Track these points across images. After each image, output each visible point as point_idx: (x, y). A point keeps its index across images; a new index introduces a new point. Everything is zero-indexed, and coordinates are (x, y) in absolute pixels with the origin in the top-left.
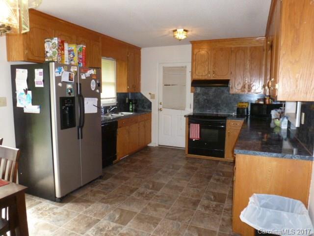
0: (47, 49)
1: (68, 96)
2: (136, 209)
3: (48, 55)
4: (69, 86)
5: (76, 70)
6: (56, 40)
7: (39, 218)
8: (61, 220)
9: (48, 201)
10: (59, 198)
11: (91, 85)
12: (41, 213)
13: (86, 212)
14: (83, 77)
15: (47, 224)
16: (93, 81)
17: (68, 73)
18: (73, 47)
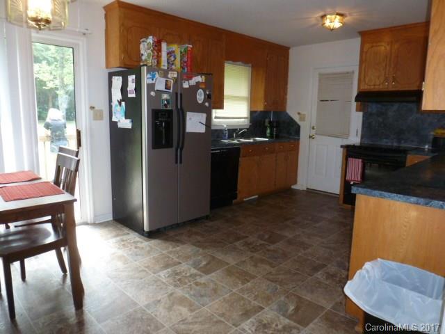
0: (142, 52)
1: (164, 108)
2: (231, 260)
3: (143, 58)
4: (165, 96)
5: (176, 76)
6: (150, 40)
7: (119, 248)
8: (139, 255)
9: (137, 234)
10: (147, 232)
11: (198, 97)
12: (124, 245)
13: (170, 252)
14: (186, 85)
15: (124, 256)
16: (200, 91)
17: (164, 80)
18: (175, 47)
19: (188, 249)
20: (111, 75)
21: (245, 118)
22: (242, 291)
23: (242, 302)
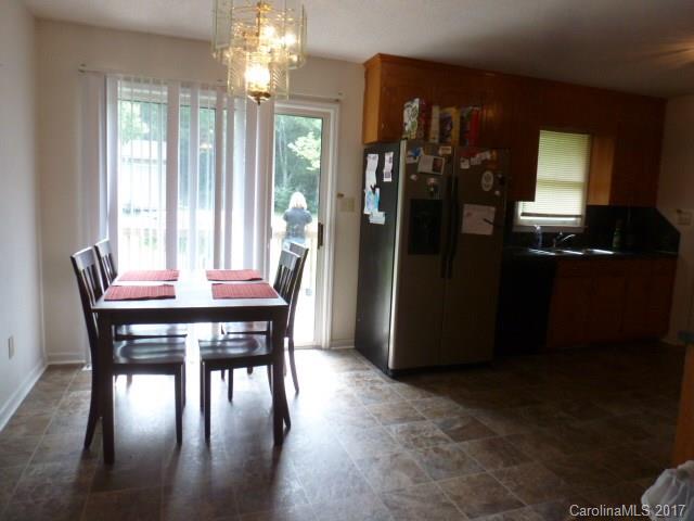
0: (406, 120)
1: (429, 198)
3: (407, 128)
4: (432, 180)
5: (450, 152)
6: (416, 104)
7: (350, 385)
8: (373, 398)
10: (392, 371)
11: (484, 181)
12: (357, 382)
13: (416, 403)
14: (465, 165)
15: (352, 396)
16: (488, 173)
17: (431, 158)
18: (452, 112)
19: (442, 403)
20: (366, 153)
21: (576, 216)
22: (501, 475)
23: (495, 489)
